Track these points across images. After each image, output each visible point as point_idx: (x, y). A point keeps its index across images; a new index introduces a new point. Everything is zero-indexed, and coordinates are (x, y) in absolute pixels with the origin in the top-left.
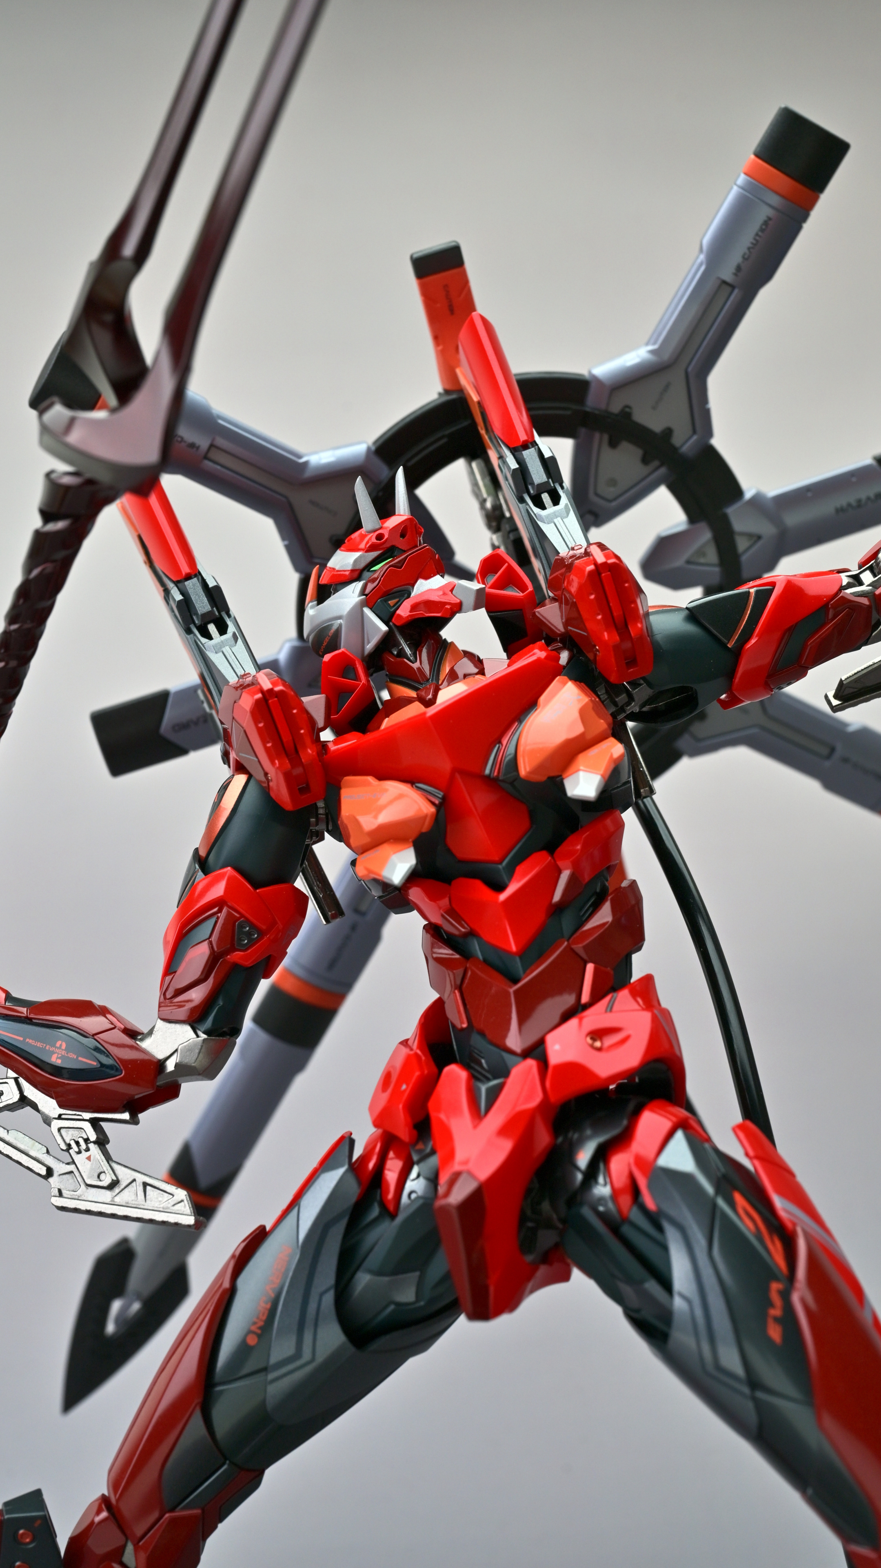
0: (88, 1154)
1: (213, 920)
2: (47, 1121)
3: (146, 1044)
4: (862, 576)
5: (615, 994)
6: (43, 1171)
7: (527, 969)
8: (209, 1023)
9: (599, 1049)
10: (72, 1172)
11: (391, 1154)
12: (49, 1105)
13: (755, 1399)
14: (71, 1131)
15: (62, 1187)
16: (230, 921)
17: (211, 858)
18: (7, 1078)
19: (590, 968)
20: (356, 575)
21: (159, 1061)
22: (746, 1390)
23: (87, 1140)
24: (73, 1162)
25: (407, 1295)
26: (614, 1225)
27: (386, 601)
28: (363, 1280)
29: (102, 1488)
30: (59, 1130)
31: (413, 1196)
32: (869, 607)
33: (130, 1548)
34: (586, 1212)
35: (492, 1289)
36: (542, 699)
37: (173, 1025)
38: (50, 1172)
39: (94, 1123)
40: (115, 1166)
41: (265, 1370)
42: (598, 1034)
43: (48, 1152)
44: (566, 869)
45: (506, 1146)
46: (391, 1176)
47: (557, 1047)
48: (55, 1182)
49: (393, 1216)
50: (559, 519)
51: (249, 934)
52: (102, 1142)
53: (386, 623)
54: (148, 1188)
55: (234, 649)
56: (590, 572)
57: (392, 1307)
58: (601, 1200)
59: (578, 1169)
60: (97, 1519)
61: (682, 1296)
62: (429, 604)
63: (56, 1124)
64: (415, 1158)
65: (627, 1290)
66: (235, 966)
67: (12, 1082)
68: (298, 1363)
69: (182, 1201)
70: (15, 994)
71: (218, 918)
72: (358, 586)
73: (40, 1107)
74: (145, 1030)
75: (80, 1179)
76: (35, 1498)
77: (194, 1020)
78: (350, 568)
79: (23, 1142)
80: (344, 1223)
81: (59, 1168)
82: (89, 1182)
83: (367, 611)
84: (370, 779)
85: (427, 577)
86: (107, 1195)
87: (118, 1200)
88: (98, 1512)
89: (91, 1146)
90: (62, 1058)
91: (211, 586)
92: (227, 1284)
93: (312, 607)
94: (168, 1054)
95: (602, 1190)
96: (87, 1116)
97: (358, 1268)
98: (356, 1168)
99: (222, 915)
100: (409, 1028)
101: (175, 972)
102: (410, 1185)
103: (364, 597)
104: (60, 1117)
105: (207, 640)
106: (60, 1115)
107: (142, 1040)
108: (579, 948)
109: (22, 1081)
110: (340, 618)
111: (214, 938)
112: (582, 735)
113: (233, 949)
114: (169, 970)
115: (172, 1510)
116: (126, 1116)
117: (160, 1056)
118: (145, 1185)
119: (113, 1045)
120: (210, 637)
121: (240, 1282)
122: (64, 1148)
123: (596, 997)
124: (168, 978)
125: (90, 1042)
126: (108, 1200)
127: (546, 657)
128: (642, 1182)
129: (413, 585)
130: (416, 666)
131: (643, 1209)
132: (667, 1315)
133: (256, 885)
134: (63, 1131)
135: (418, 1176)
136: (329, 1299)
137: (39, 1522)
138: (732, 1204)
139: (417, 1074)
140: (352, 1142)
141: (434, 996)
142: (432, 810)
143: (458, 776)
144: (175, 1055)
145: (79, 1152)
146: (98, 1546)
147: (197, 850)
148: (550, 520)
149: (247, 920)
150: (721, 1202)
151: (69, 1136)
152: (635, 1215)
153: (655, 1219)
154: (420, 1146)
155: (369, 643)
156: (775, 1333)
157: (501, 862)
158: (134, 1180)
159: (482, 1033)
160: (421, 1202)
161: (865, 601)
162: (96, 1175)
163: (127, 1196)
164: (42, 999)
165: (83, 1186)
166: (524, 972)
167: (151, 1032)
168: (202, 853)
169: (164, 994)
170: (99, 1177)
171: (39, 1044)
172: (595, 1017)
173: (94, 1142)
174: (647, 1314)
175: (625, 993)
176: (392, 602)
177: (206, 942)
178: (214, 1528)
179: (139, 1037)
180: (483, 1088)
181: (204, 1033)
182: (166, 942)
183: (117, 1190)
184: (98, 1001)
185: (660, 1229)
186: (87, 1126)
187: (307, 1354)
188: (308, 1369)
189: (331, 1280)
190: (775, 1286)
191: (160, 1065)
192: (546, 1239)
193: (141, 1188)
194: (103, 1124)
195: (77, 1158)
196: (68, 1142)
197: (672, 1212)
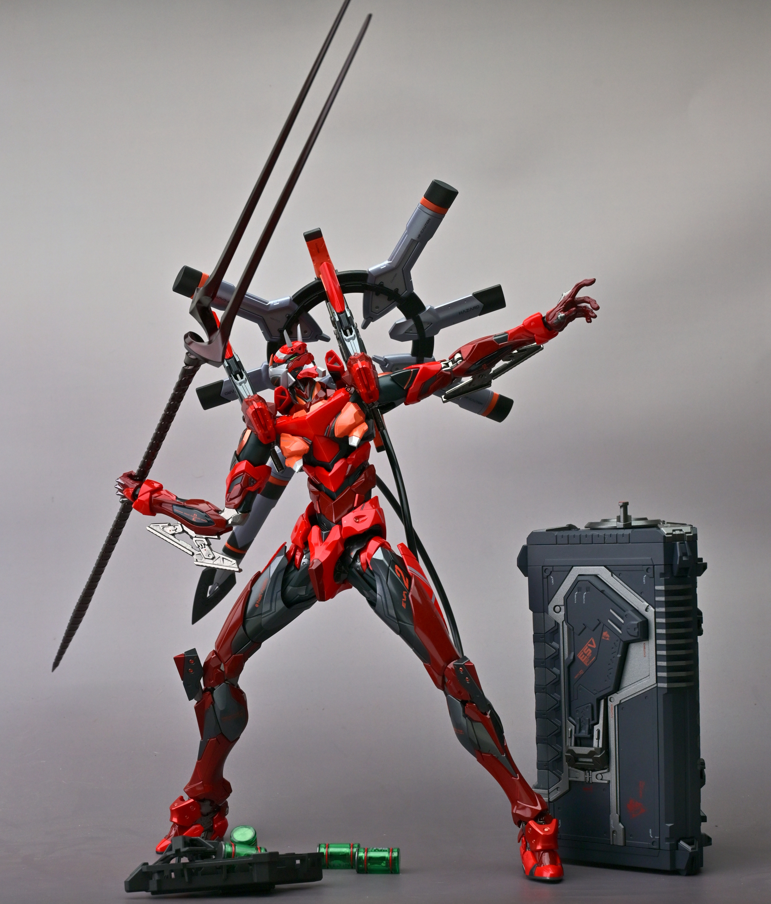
0: (205, 549)
1: (242, 477)
2: (192, 538)
3: (222, 515)
4: (449, 363)
5: (364, 504)
6: (191, 554)
7: (338, 496)
8: (241, 509)
9: (358, 522)
10: (200, 554)
11: (298, 550)
12: (192, 533)
13: (398, 623)
14: (199, 541)
15: (197, 559)
16: (247, 477)
17: (241, 456)
18: (178, 524)
19: (357, 495)
20: (285, 361)
21: (226, 520)
22: (396, 621)
23: (204, 544)
24: (200, 551)
25: (303, 593)
26: (362, 574)
27: (295, 371)
28: (289, 588)
29: (214, 648)
30: (196, 541)
31: (304, 564)
32: (450, 375)
33: (222, 665)
34: (354, 570)
35: (325, 592)
36: (343, 410)
37: (230, 509)
38: (193, 554)
39: (206, 539)
40: (213, 552)
41: (261, 614)
42: (358, 517)
43: (192, 547)
44: (350, 464)
45: (328, 553)
46: (298, 557)
47: (345, 522)
48: (195, 556)
49: (298, 569)
50: (352, 340)
51: (253, 482)
52: (209, 545)
53: (295, 378)
54: (224, 559)
55: (245, 384)
56: (357, 370)
57: (298, 596)
58: (358, 566)
59: (351, 558)
60: (212, 657)
61: (378, 594)
62: (309, 373)
63: (194, 539)
64: (304, 553)
65: (365, 592)
66: (249, 491)
67: (180, 525)
68: (271, 612)
69: (235, 564)
70: (179, 497)
71: (243, 476)
72: (285, 365)
73: (189, 533)
74: (222, 510)
75: (203, 556)
76: (194, 651)
77: (237, 507)
78: (283, 359)
79: (184, 544)
80: (283, 572)
81: (196, 553)
82: (206, 557)
83: (289, 374)
84: (289, 435)
85: (308, 364)
86: (211, 561)
87: (215, 563)
88: (213, 655)
89: (206, 546)
90: (196, 519)
91: (237, 361)
92: (249, 589)
93: (271, 368)
94: (229, 518)
95: (359, 564)
96: (204, 537)
97: (288, 585)
98: (287, 555)
99: (244, 475)
100: (303, 510)
101: (230, 493)
102: (303, 561)
103: (287, 369)
104: (195, 537)
105: (237, 381)
106: (196, 536)
107: (221, 513)
108: (353, 489)
109: (183, 525)
110: (280, 375)
111: (242, 483)
112: (355, 423)
113: (248, 486)
114: (228, 492)
115: (235, 654)
116: (216, 537)
117: (227, 519)
118: (223, 558)
119: (212, 515)
120: (238, 380)
121: (253, 588)
122: (197, 546)
123: (359, 505)
124: (228, 495)
125: (204, 514)
126: (212, 563)
127: (345, 396)
128: (369, 562)
129: (303, 366)
130: (304, 393)
131: (369, 569)
132: (376, 599)
133: (255, 466)
134: (197, 541)
135: (305, 558)
136: (279, 594)
137: (196, 657)
138: (394, 569)
139: (305, 528)
140: (286, 547)
141: (310, 501)
142: (308, 447)
143: (316, 437)
144: (231, 519)
145: (202, 548)
146: (213, 665)
147: (236, 451)
148: (349, 340)
149: (252, 477)
150: (390, 568)
151: (199, 543)
152: (367, 571)
153: (372, 572)
154: (306, 549)
155: (289, 383)
156: (404, 605)
157: (330, 463)
158: (220, 557)
159: (324, 515)
160: (306, 566)
161: (449, 373)
162: (208, 555)
163: (217, 562)
164: (188, 498)
165: (204, 558)
166: (337, 497)
167: (223, 511)
168: (238, 453)
169: (227, 499)
170: (209, 556)
171: (188, 515)
172: (358, 512)
173: (207, 545)
174: (371, 599)
175: (367, 504)
176: (296, 372)
177: (240, 484)
178: (247, 659)
179: (220, 512)
180: (324, 532)
181: (240, 512)
182: (227, 483)
183: (214, 560)
184: (206, 500)
185: (374, 576)
186: (204, 540)
187: (273, 610)
188: (275, 613)
189: (280, 589)
190: (404, 592)
191: (227, 521)
192: (344, 576)
193: (222, 559)
194: (209, 539)
195: (201, 549)
196: (198, 544)
197: (376, 571)
